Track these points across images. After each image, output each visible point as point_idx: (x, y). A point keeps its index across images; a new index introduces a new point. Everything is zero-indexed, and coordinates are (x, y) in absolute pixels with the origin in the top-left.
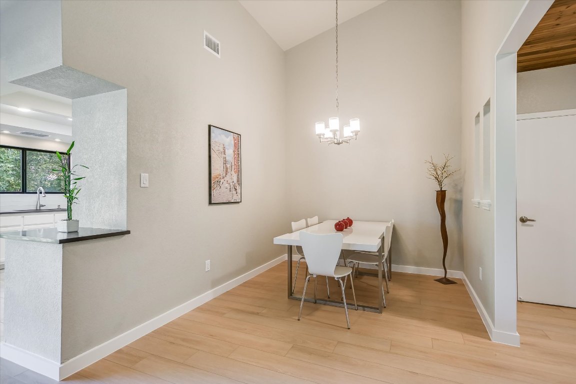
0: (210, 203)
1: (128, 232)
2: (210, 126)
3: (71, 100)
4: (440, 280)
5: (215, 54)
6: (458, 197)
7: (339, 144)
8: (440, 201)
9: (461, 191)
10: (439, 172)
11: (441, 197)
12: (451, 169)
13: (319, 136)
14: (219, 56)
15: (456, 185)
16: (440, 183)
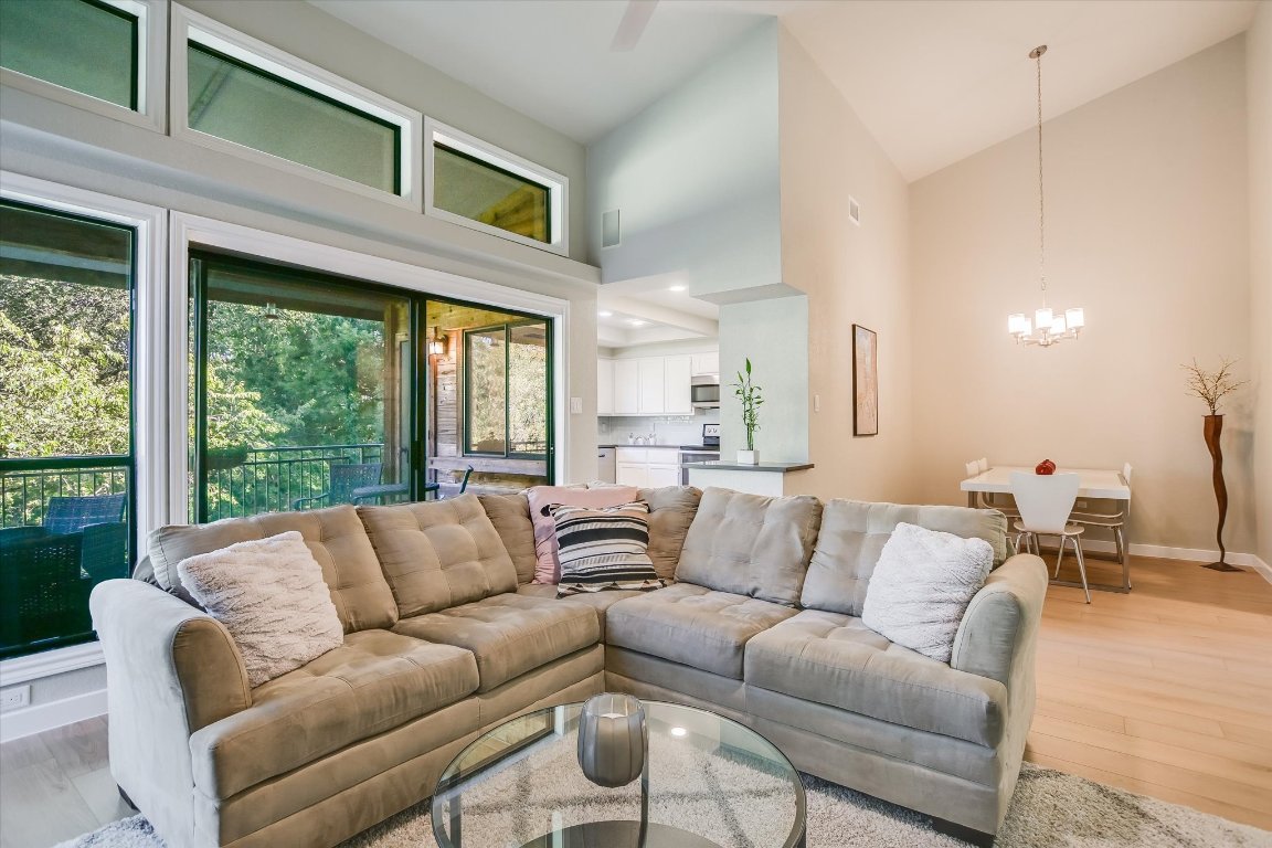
0: (855, 434)
1: (812, 466)
2: (854, 326)
3: (717, 306)
4: (1212, 566)
5: (854, 220)
6: (1245, 427)
7: (1046, 346)
8: (1211, 433)
9: (1250, 417)
10: (1210, 385)
11: (1213, 427)
12: (1229, 381)
13: (1016, 335)
14: (857, 224)
15: (1241, 406)
16: (1212, 403)
